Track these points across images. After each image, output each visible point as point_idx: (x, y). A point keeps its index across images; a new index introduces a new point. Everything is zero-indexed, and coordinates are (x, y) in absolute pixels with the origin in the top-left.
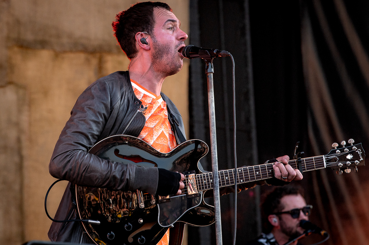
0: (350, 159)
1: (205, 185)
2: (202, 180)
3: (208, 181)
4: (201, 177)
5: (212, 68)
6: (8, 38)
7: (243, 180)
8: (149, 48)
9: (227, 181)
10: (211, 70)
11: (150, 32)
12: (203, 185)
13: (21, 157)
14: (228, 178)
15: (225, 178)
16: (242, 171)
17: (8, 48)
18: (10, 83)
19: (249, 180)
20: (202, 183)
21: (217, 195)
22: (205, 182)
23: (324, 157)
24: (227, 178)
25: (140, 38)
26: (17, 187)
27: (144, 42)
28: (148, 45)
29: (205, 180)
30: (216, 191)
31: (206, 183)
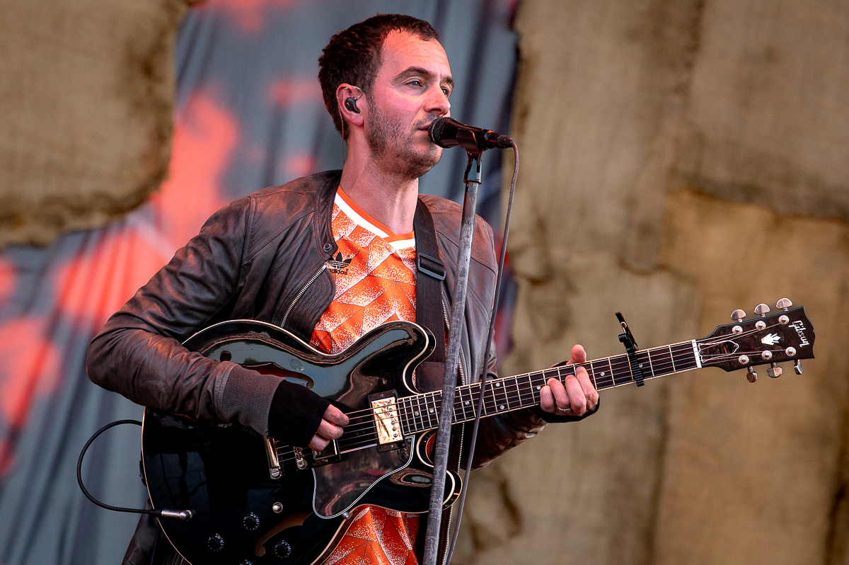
0: (772, 344)
1: (418, 420)
2: (409, 410)
3: (424, 413)
4: (408, 404)
5: (478, 171)
6: (673, 172)
7: (506, 406)
8: (362, 122)
9: (469, 408)
10: (476, 175)
11: (367, 87)
12: (411, 422)
13: (665, 430)
14: (470, 402)
15: (464, 403)
16: (501, 385)
17: (670, 192)
18: (662, 268)
19: (518, 404)
20: (410, 416)
21: (443, 453)
22: (417, 413)
23: (694, 345)
24: (467, 403)
25: (345, 98)
26: (645, 491)
27: (352, 107)
28: (358, 115)
29: (416, 409)
30: (441, 443)
31: (419, 415)
